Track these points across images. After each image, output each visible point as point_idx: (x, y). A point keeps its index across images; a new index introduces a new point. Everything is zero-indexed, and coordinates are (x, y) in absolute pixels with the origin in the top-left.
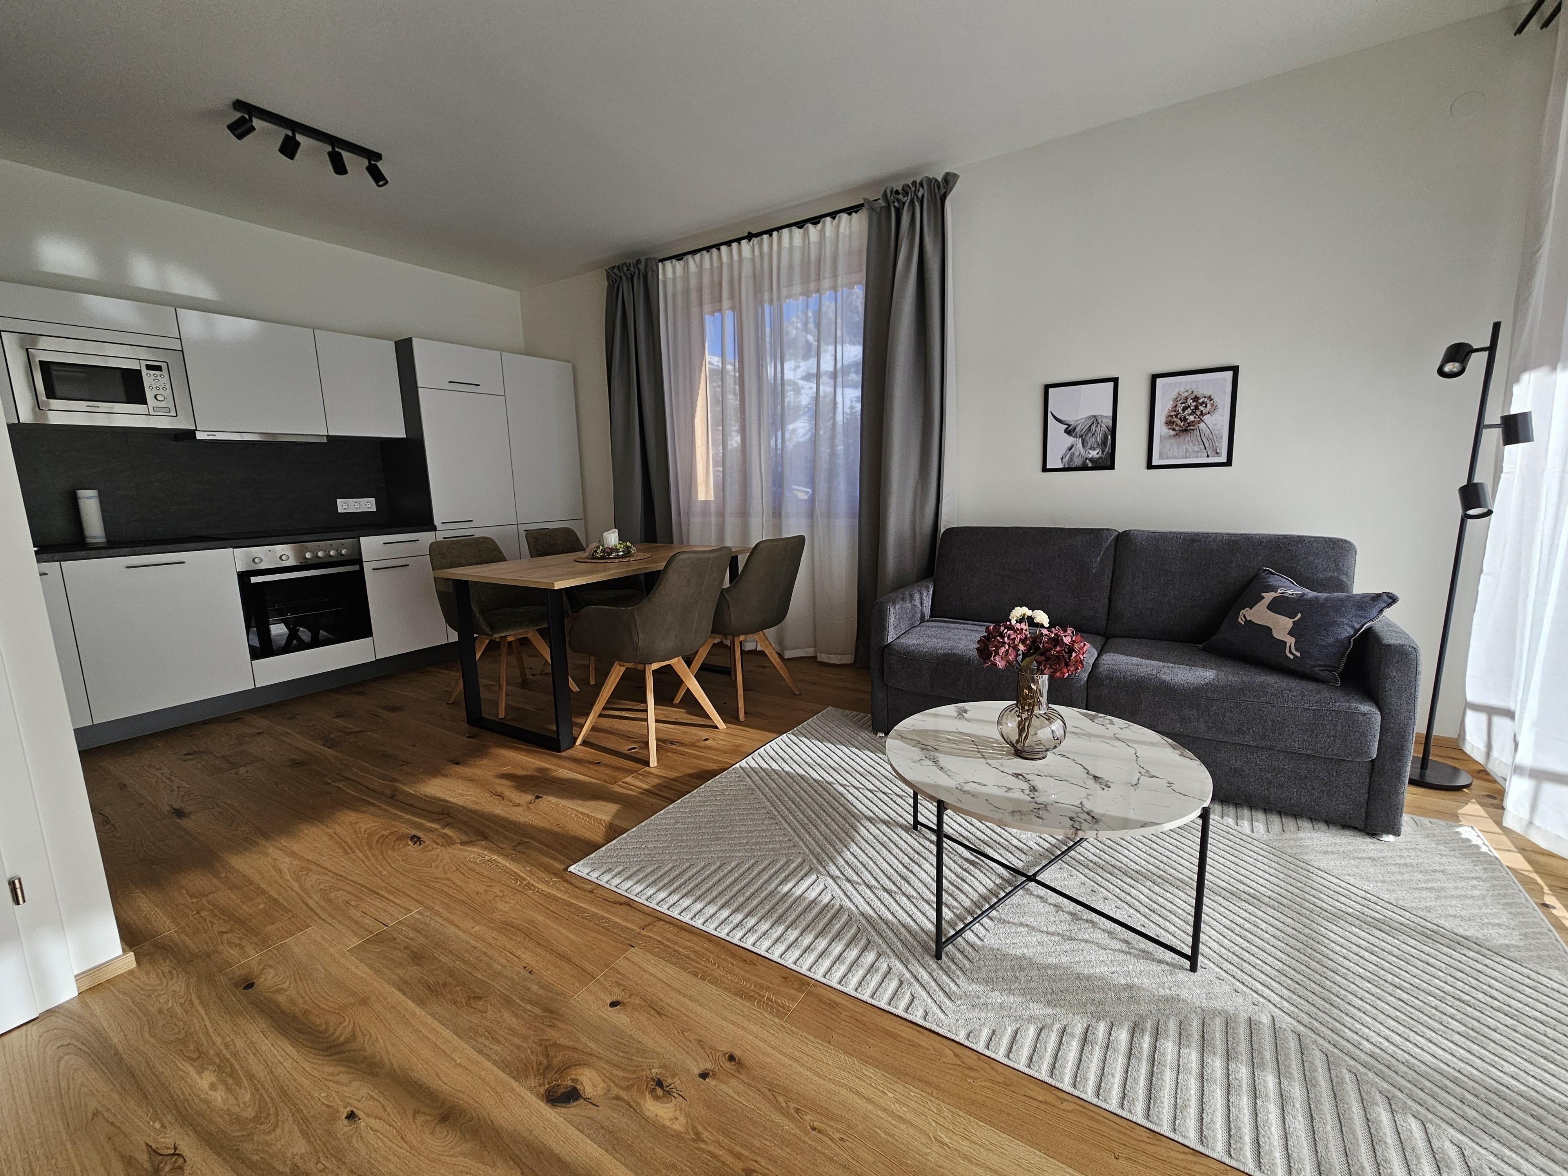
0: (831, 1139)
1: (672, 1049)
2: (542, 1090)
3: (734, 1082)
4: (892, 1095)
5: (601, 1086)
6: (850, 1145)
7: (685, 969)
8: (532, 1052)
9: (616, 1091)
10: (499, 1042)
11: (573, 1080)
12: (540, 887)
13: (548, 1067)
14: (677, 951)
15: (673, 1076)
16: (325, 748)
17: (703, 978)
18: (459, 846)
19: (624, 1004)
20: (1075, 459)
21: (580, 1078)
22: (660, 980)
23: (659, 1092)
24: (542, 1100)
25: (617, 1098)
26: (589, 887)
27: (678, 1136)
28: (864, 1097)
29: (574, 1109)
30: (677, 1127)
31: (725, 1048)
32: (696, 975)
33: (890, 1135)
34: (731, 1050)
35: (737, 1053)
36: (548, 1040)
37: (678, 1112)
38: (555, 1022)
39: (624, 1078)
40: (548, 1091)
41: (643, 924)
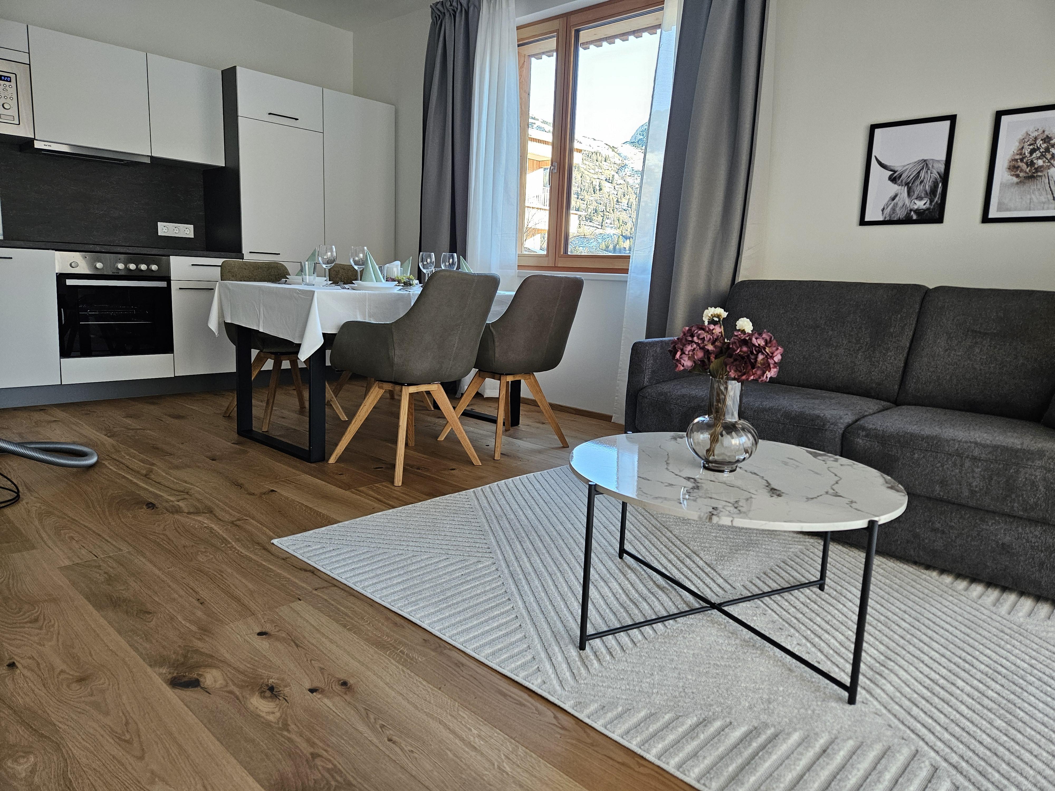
0: (402, 749)
1: (295, 669)
2: (169, 677)
3: (337, 699)
4: (476, 732)
5: (220, 682)
6: (416, 755)
7: (337, 621)
8: (174, 653)
9: (232, 688)
10: (151, 642)
11: (198, 675)
12: (241, 550)
13: (182, 664)
14: (338, 609)
15: (286, 686)
16: (106, 437)
17: (349, 630)
18: (185, 514)
19: (270, 635)
20: (897, 209)
21: (206, 674)
22: (311, 625)
23: (268, 694)
24: (165, 682)
25: (231, 692)
26: (284, 556)
27: (268, 724)
28: (449, 729)
29: (189, 694)
30: (271, 718)
31: (343, 676)
32: (345, 626)
33: (457, 757)
34: (346, 679)
35: (351, 681)
36: (191, 647)
37: (277, 709)
38: (205, 637)
39: (243, 681)
40: (175, 678)
41: (317, 586)
